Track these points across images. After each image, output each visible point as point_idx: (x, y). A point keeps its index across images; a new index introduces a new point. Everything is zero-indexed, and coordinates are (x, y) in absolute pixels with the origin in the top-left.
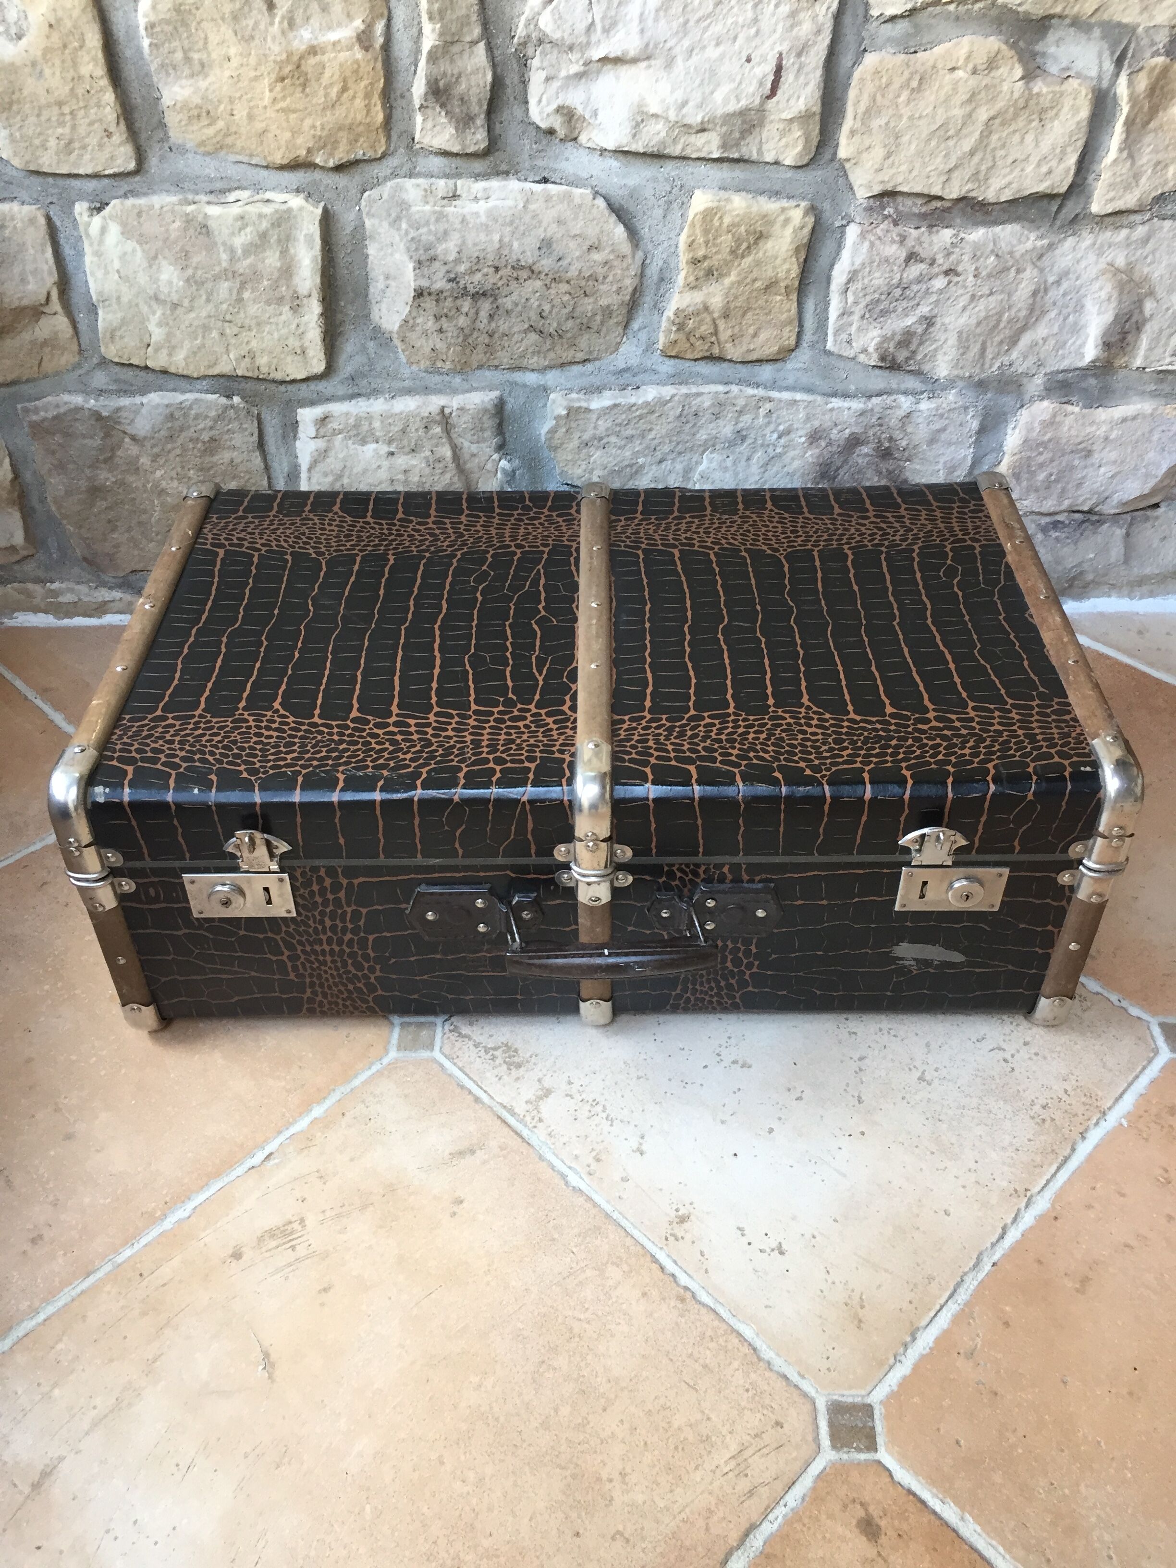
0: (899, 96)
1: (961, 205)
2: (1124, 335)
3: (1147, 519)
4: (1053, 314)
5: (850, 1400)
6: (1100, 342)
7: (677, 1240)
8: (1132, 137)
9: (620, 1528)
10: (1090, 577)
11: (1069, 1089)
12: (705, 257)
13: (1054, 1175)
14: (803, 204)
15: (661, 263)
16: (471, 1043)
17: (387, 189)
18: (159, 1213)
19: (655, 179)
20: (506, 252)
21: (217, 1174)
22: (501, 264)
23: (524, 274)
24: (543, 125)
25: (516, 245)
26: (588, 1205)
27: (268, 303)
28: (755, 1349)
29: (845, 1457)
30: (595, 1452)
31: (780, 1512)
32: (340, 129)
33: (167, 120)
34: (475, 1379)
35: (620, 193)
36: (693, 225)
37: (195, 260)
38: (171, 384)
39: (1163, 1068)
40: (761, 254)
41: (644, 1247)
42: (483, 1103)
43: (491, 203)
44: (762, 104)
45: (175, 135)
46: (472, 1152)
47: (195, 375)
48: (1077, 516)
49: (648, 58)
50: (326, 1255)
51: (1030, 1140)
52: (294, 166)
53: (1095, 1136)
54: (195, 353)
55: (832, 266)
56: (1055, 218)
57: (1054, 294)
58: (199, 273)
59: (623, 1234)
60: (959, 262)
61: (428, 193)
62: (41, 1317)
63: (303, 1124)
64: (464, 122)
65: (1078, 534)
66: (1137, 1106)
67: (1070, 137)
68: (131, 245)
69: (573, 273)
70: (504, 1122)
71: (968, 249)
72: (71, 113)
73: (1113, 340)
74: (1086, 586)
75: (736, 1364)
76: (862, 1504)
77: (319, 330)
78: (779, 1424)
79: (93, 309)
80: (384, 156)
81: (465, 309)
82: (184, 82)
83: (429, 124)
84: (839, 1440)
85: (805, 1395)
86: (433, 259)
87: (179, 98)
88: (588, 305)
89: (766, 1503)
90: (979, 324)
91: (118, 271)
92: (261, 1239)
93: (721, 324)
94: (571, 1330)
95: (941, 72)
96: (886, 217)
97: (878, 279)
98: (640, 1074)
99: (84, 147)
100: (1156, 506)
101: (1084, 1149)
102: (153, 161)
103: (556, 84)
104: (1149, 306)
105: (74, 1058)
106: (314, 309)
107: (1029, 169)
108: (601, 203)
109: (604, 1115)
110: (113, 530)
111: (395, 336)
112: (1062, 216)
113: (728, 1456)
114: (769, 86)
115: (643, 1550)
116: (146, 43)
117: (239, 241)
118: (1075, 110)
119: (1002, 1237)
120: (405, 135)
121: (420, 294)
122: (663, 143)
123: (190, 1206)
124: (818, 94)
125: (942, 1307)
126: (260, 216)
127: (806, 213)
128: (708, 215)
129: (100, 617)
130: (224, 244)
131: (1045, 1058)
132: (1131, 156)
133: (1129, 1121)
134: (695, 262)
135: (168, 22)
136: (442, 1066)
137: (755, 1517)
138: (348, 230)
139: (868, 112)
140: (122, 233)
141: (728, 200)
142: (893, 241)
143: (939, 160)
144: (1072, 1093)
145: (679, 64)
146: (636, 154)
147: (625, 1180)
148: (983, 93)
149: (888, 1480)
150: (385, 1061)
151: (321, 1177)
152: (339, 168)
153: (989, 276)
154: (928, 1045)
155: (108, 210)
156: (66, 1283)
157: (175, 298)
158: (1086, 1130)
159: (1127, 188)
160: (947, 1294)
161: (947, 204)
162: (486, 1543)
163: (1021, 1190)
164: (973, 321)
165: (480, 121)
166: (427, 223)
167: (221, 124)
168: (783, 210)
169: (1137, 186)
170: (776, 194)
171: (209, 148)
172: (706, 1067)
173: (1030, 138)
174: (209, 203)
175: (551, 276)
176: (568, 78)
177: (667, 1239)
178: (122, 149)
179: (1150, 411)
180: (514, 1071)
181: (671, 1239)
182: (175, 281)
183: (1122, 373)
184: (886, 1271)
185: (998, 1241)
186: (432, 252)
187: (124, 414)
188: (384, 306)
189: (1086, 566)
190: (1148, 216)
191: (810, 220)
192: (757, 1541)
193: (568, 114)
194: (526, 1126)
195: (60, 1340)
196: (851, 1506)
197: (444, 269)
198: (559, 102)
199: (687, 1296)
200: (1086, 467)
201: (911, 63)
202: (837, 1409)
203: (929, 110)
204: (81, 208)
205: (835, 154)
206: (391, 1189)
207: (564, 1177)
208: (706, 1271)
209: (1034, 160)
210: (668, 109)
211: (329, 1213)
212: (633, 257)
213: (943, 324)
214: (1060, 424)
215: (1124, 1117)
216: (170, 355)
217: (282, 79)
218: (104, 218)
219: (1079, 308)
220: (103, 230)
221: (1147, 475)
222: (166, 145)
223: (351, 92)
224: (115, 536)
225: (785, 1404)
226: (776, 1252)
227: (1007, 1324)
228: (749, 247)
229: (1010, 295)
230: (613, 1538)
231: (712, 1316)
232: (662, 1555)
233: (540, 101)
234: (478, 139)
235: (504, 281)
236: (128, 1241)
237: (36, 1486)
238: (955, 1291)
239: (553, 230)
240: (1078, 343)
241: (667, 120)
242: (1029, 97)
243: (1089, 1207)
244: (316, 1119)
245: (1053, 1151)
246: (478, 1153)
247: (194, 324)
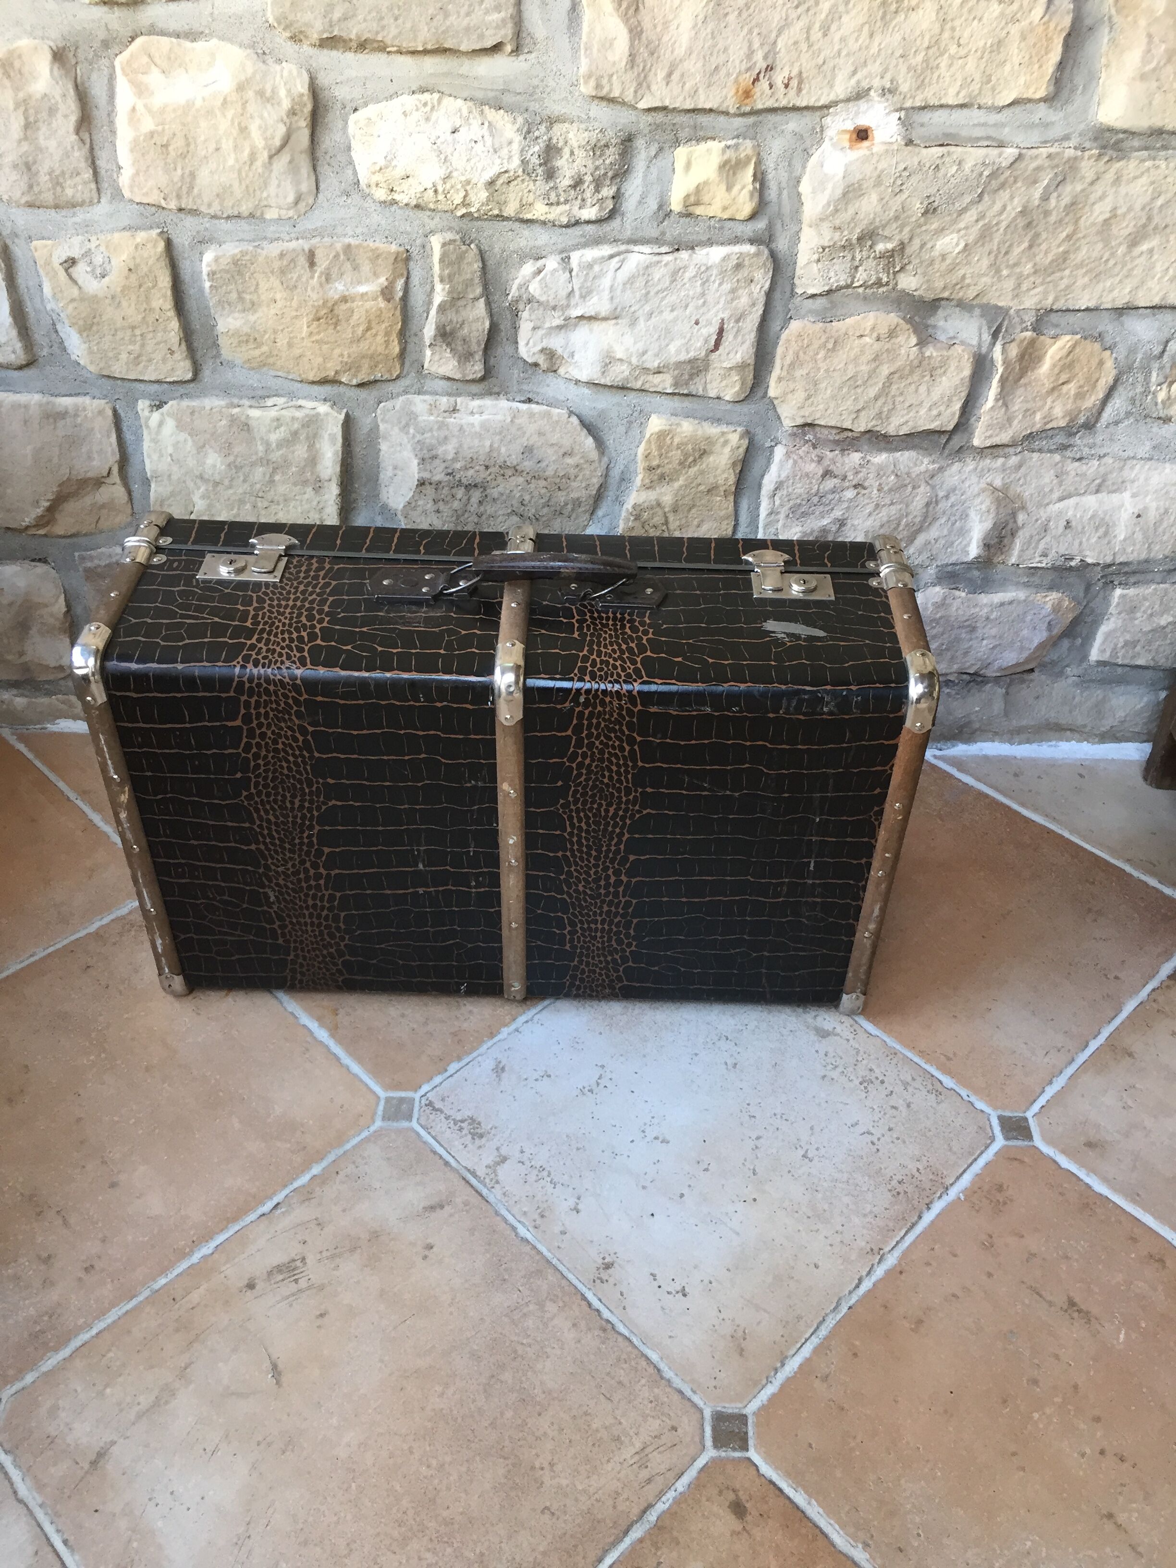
0: (817, 354)
1: (867, 436)
2: (1001, 538)
3: (1023, 681)
4: (943, 521)
5: (730, 1411)
6: (981, 544)
7: (602, 1282)
8: (1005, 391)
9: (548, 1504)
10: (977, 725)
11: (921, 1168)
12: (659, 466)
13: (903, 1238)
14: (739, 429)
15: (622, 467)
16: (443, 1116)
17: (399, 402)
18: (187, 1250)
19: (619, 404)
20: (495, 455)
21: (235, 1219)
22: (492, 462)
23: (509, 472)
24: (530, 360)
25: (503, 450)
26: (533, 1252)
27: (295, 484)
28: (659, 1370)
29: (723, 1454)
30: (531, 1447)
31: (671, 1495)
32: (363, 357)
33: (220, 342)
34: (439, 1389)
35: (591, 413)
36: (649, 441)
37: (236, 450)
39: (996, 1153)
40: (704, 466)
41: (576, 1288)
42: (450, 1166)
43: (485, 417)
44: (707, 355)
45: (226, 353)
46: (442, 1207)
48: (965, 676)
49: (616, 318)
50: (322, 1288)
51: (886, 1209)
52: (324, 382)
53: (938, 1207)
55: (763, 476)
56: (944, 448)
57: (943, 505)
58: (239, 460)
59: (559, 1276)
60: (866, 479)
61: (433, 407)
62: (94, 1332)
63: (304, 1179)
64: (465, 357)
65: (965, 691)
66: (973, 1182)
67: (956, 389)
68: (183, 436)
69: (550, 472)
70: (468, 1182)
71: (873, 469)
72: (142, 335)
73: (992, 542)
74: (973, 732)
75: (643, 1381)
76: (734, 1491)
77: (336, 507)
78: (674, 1429)
79: (146, 482)
80: (398, 377)
81: (459, 496)
82: (236, 315)
83: (437, 357)
84: (718, 1442)
85: (695, 1406)
86: (434, 457)
87: (231, 327)
88: (561, 497)
89: (661, 1487)
90: (882, 526)
91: (171, 456)
92: (270, 1273)
93: (671, 518)
94: (515, 1352)
95: (852, 338)
96: (807, 442)
97: (800, 489)
98: (579, 1146)
99: (150, 360)
100: (1032, 670)
101: (928, 1217)
102: (206, 373)
103: (540, 332)
104: (1021, 517)
105: (116, 1119)
106: (333, 491)
107: (923, 412)
108: (574, 420)
109: (549, 1179)
111: (399, 513)
112: (949, 447)
113: (634, 1451)
114: (713, 343)
115: (565, 1521)
116: (207, 285)
117: (274, 437)
118: (959, 369)
119: (857, 1286)
120: (416, 364)
121: (422, 483)
122: (627, 379)
123: (213, 1244)
124: (752, 351)
125: (806, 1340)
126: (293, 419)
127: (741, 437)
128: (661, 436)
130: (262, 439)
131: (904, 1142)
132: (1005, 405)
133: (966, 1196)
134: (650, 469)
135: (227, 271)
136: (418, 1134)
137: (651, 1499)
138: (365, 430)
139: (792, 365)
140: (177, 427)
141: (678, 425)
142: (812, 460)
143: (849, 403)
144: (923, 1172)
145: (642, 324)
146: (605, 386)
147: (563, 1233)
148: (885, 355)
149: (755, 1472)
150: (373, 1129)
151: (319, 1224)
152: (361, 385)
153: (890, 490)
154: (812, 1128)
155: (166, 408)
156: (113, 1305)
157: (217, 478)
158: (931, 1202)
159: (1002, 428)
160: (812, 1330)
161: (855, 435)
162: (445, 1514)
163: (876, 1250)
164: (878, 524)
165: (479, 356)
166: (431, 430)
167: (265, 348)
168: (723, 433)
169: (1010, 426)
170: (719, 421)
171: (255, 365)
172: (632, 1141)
173: (923, 389)
174: (251, 407)
175: (531, 474)
176: (551, 328)
177: (594, 1281)
178: (182, 364)
179: (1023, 598)
180: (477, 1141)
181: (598, 1281)
182: (218, 465)
183: (1000, 567)
184: (765, 1311)
185: (854, 1289)
186: (434, 452)
188: (391, 490)
189: (973, 717)
190: (1020, 449)
191: (745, 443)
192: (652, 1516)
193: (550, 354)
194: (485, 1186)
195: (109, 1350)
196: (725, 1492)
197: (443, 465)
198: (544, 344)
199: (608, 1327)
200: (971, 639)
201: (828, 330)
202: (719, 1418)
203: (842, 365)
204: (143, 405)
205: (766, 393)
206: (375, 1236)
207: (514, 1229)
208: (624, 1308)
209: (926, 405)
210: (631, 356)
211: (325, 1254)
212: (600, 461)
213: (853, 525)
214: (950, 605)
215: (962, 1192)
217: (319, 319)
218: (162, 414)
219: (964, 516)
220: (161, 424)
221: (1022, 648)
222: (218, 361)
223: (374, 331)
225: (680, 1413)
226: (680, 1294)
227: (855, 1355)
228: (695, 460)
229: (907, 506)
230: (543, 1512)
231: (627, 1344)
232: (579, 1526)
233: (527, 344)
234: (476, 369)
235: (493, 476)
236: (164, 1271)
237: (94, 1463)
238: (818, 1327)
239: (535, 440)
240: (964, 543)
241: (630, 363)
242: (921, 361)
243: (928, 1264)
244: (315, 1176)
245: (904, 1218)
246: (446, 1208)
247: (232, 498)
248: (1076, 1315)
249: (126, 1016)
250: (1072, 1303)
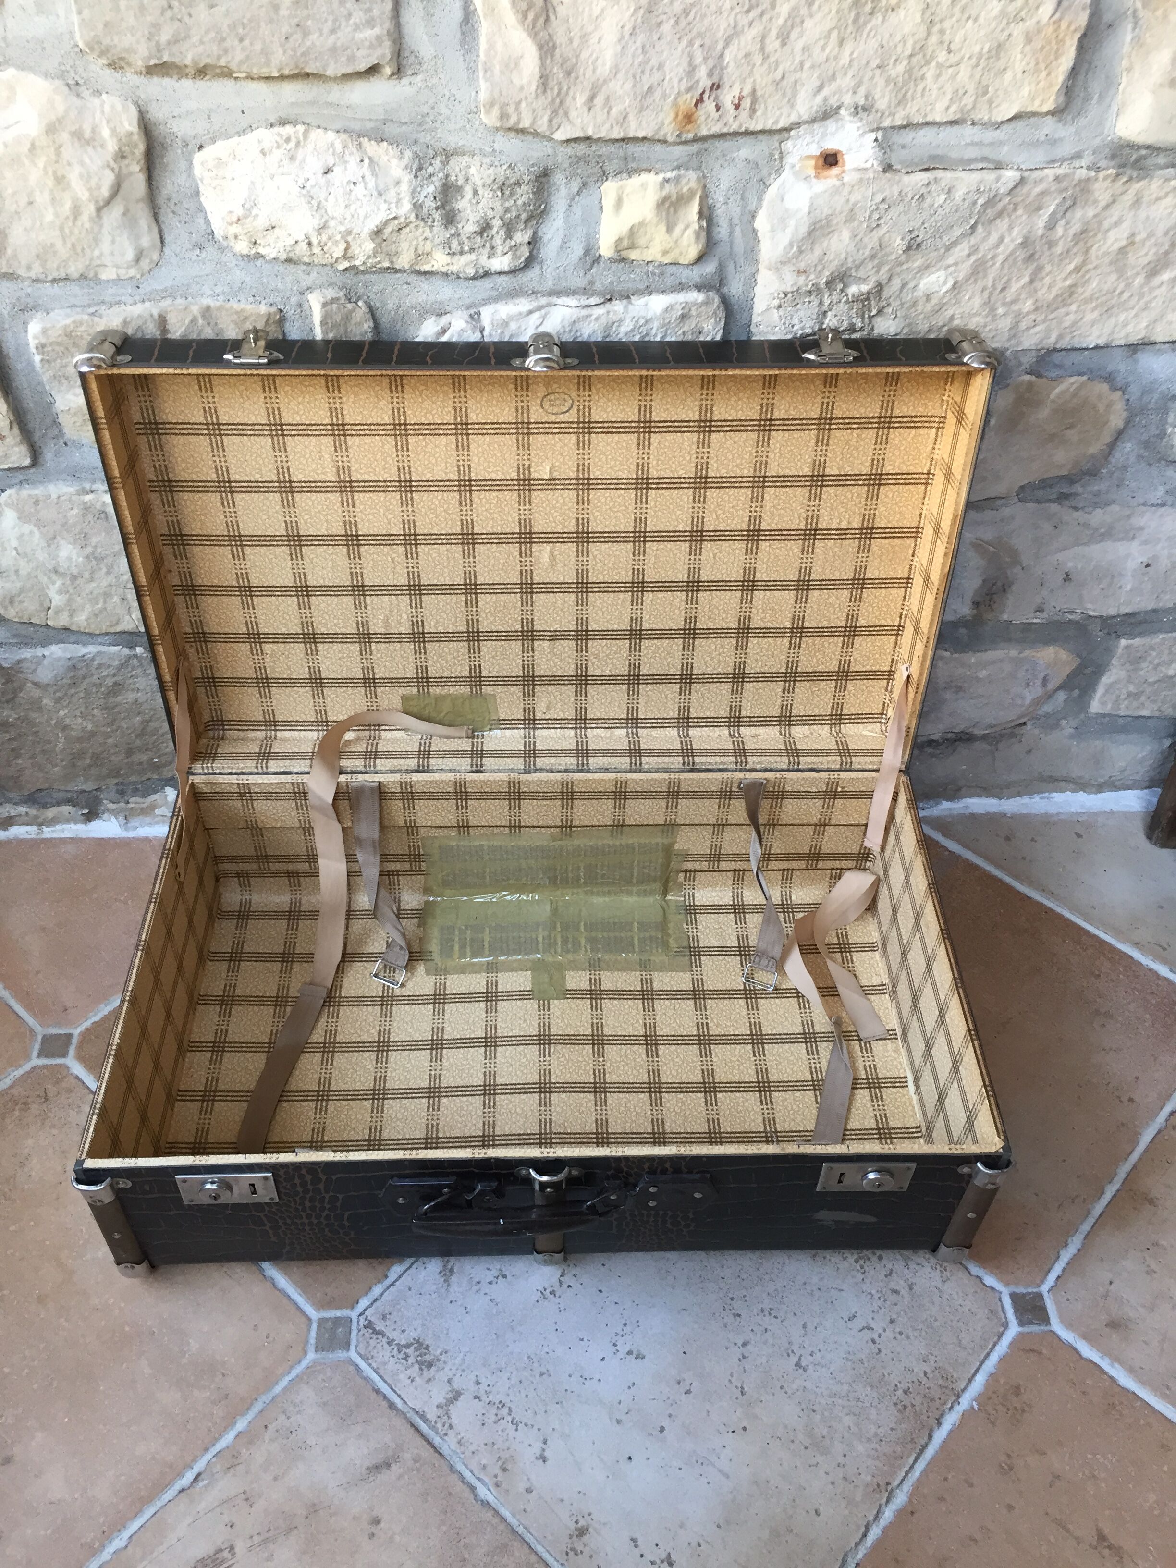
2: (991, 595)
3: (1014, 735)
6: (970, 601)
7: (576, 1554)
10: (963, 783)
11: (928, 1371)
16: (385, 1340)
18: (97, 1544)
21: (148, 1500)
26: (496, 1520)
33: (60, 420)
37: (94, 540)
38: (73, 638)
39: (1011, 1344)
42: (397, 1408)
45: (71, 433)
46: (388, 1466)
47: (98, 632)
48: (950, 736)
51: (892, 1429)
53: (951, 1420)
54: (96, 615)
58: (99, 550)
59: (527, 1551)
63: (229, 1437)
65: (951, 750)
66: (987, 1385)
68: (27, 528)
70: (417, 1430)
73: (982, 599)
74: (959, 789)
87: (72, 405)
91: (16, 549)
98: (543, 1369)
100: (1024, 724)
101: (940, 1435)
102: (48, 455)
104: (1014, 572)
109: (510, 1418)
110: (17, 757)
116: (37, 358)
119: (865, 1535)
123: (126, 1534)
129: (6, 829)
131: (908, 1337)
133: (980, 1404)
135: (59, 344)
136: (357, 1366)
140: (19, 518)
144: (930, 1376)
147: (529, 1491)
150: (305, 1363)
151: (247, 1499)
154: (804, 1326)
157: (75, 571)
158: (942, 1415)
159: (996, 480)
163: (883, 1484)
169: (1005, 477)
172: (603, 1359)
177: (567, 1554)
178: (17, 449)
179: (1015, 655)
180: (425, 1372)
181: (571, 1554)
182: (74, 557)
183: (991, 624)
185: (861, 1540)
187: (24, 665)
189: (959, 775)
190: (1014, 500)
194: (437, 1433)
206: (313, 1510)
207: (473, 1489)
215: (976, 1400)
216: (71, 616)
222: (62, 441)
224: (20, 761)
226: (666, 1563)
243: (942, 1499)
244: (240, 1433)
245: (912, 1440)
246: (394, 1467)
247: (95, 592)
248: (1106, 1552)
249: (13, 1228)
250: (1102, 1537)
